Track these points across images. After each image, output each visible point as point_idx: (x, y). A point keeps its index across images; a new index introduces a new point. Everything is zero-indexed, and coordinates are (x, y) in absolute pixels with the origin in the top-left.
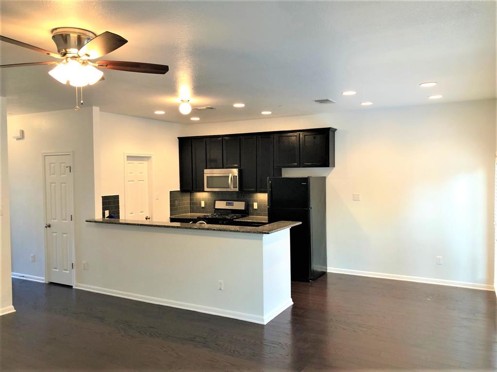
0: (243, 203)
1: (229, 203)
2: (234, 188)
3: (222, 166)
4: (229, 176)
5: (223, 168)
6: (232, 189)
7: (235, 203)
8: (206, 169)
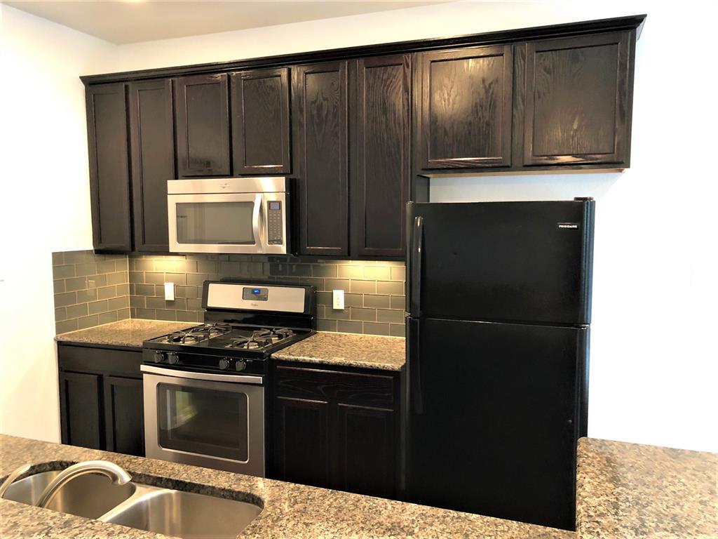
0: (300, 293)
1: (253, 290)
2: (271, 242)
3: (227, 171)
4: (251, 204)
5: (231, 175)
6: (264, 246)
7: (273, 291)
8: (176, 178)
